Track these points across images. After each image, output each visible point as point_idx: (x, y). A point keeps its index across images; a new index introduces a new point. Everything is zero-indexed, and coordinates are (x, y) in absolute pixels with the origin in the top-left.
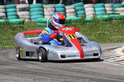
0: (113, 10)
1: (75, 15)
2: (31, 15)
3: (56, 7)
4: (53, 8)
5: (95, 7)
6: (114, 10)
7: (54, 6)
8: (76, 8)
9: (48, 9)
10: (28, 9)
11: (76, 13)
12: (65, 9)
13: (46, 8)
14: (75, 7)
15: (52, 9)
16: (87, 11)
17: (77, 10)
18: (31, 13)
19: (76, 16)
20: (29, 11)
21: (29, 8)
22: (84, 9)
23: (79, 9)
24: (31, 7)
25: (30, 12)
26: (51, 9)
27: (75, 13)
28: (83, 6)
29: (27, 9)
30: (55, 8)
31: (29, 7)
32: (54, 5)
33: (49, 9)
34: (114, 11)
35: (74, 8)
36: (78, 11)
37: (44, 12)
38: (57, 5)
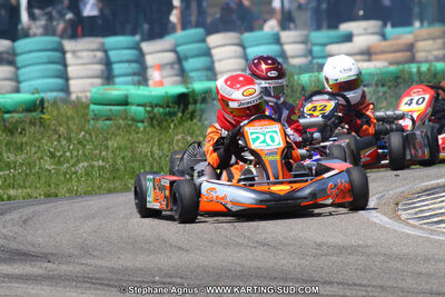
0: (310, 53)
1: (177, 75)
2: (21, 78)
3: (107, 46)
4: (98, 50)
5: (246, 44)
6: (314, 54)
7: (103, 44)
8: (179, 49)
9: (80, 54)
10: (10, 58)
11: (179, 66)
12: (142, 54)
13: (74, 52)
14: (177, 45)
15: (95, 56)
16: (220, 60)
17: (182, 55)
18: (21, 72)
19: (178, 78)
20: (11, 63)
21: (14, 53)
22: (207, 53)
23: (189, 54)
24: (19, 50)
25: (18, 68)
26: (91, 54)
27: (176, 66)
28: (203, 41)
29: (5, 56)
30: (105, 51)
31: (13, 49)
32: (100, 40)
33: (84, 54)
34: (313, 58)
35: (174, 50)
36: (186, 58)
37: (65, 66)
38: (111, 41)
